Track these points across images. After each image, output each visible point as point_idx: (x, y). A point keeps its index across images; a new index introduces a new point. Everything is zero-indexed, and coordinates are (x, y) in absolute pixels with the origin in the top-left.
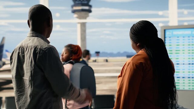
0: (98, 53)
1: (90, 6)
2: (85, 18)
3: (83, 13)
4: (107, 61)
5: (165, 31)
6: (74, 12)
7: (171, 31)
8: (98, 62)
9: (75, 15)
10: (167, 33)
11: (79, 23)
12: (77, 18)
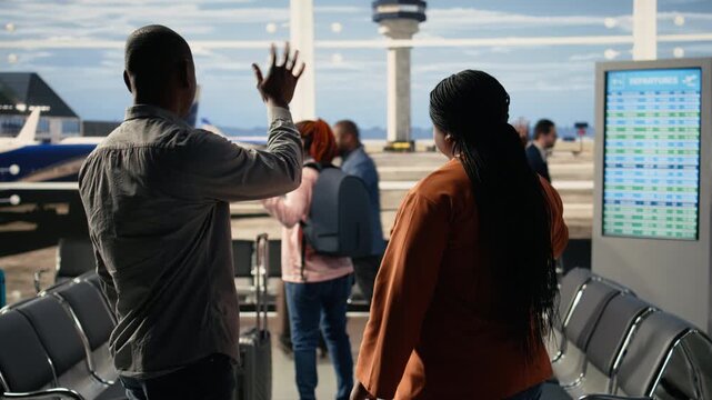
1: (423, 4)
2: (409, 35)
3: (403, 23)
5: (606, 74)
6: (379, 19)
7: (624, 75)
9: (382, 29)
10: (613, 81)
11: (391, 49)
12: (387, 34)
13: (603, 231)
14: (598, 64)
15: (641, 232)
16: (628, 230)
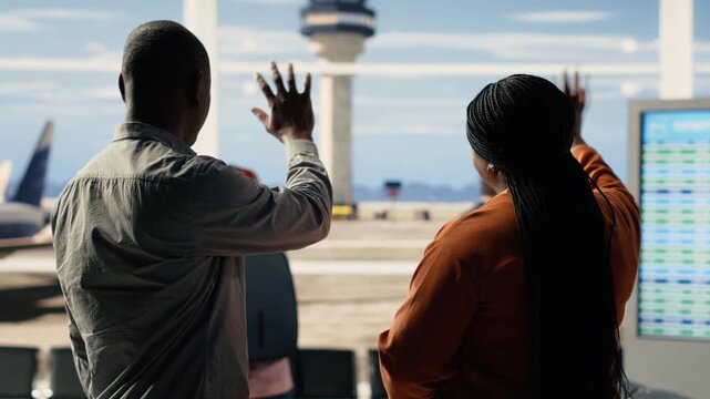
0: (393, 187)
1: (371, 13)
2: (351, 56)
3: (343, 40)
4: (426, 216)
5: (642, 117)
6: (310, 32)
7: (665, 118)
8: (394, 220)
9: (314, 47)
10: (653, 125)
11: (325, 75)
12: (321, 55)
13: (639, 332)
14: (632, 102)
15: (690, 332)
16: (673, 330)
